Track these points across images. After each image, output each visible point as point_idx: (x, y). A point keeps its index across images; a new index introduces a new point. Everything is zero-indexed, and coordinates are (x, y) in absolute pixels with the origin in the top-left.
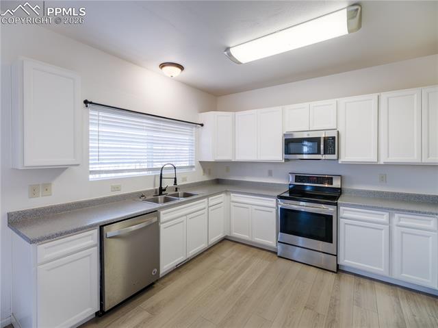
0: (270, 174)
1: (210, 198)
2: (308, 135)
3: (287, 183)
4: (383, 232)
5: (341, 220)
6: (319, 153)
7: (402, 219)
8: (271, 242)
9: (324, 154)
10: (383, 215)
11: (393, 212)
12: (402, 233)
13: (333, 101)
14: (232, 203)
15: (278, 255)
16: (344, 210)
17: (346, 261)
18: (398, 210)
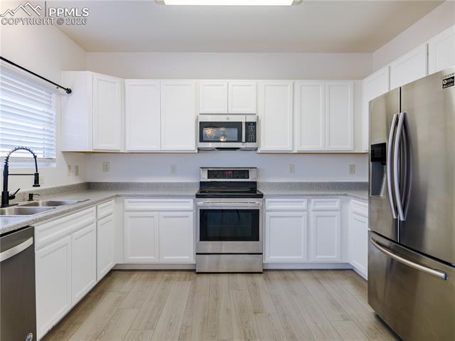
0: (173, 171)
1: (100, 206)
2: (228, 119)
3: (197, 181)
4: (303, 218)
5: (267, 213)
6: (239, 140)
7: (317, 204)
8: (188, 257)
9: (246, 142)
10: (302, 202)
11: (310, 197)
12: (317, 216)
13: (253, 82)
14: (127, 214)
15: (197, 271)
16: (269, 202)
17: (271, 257)
18: (314, 195)
